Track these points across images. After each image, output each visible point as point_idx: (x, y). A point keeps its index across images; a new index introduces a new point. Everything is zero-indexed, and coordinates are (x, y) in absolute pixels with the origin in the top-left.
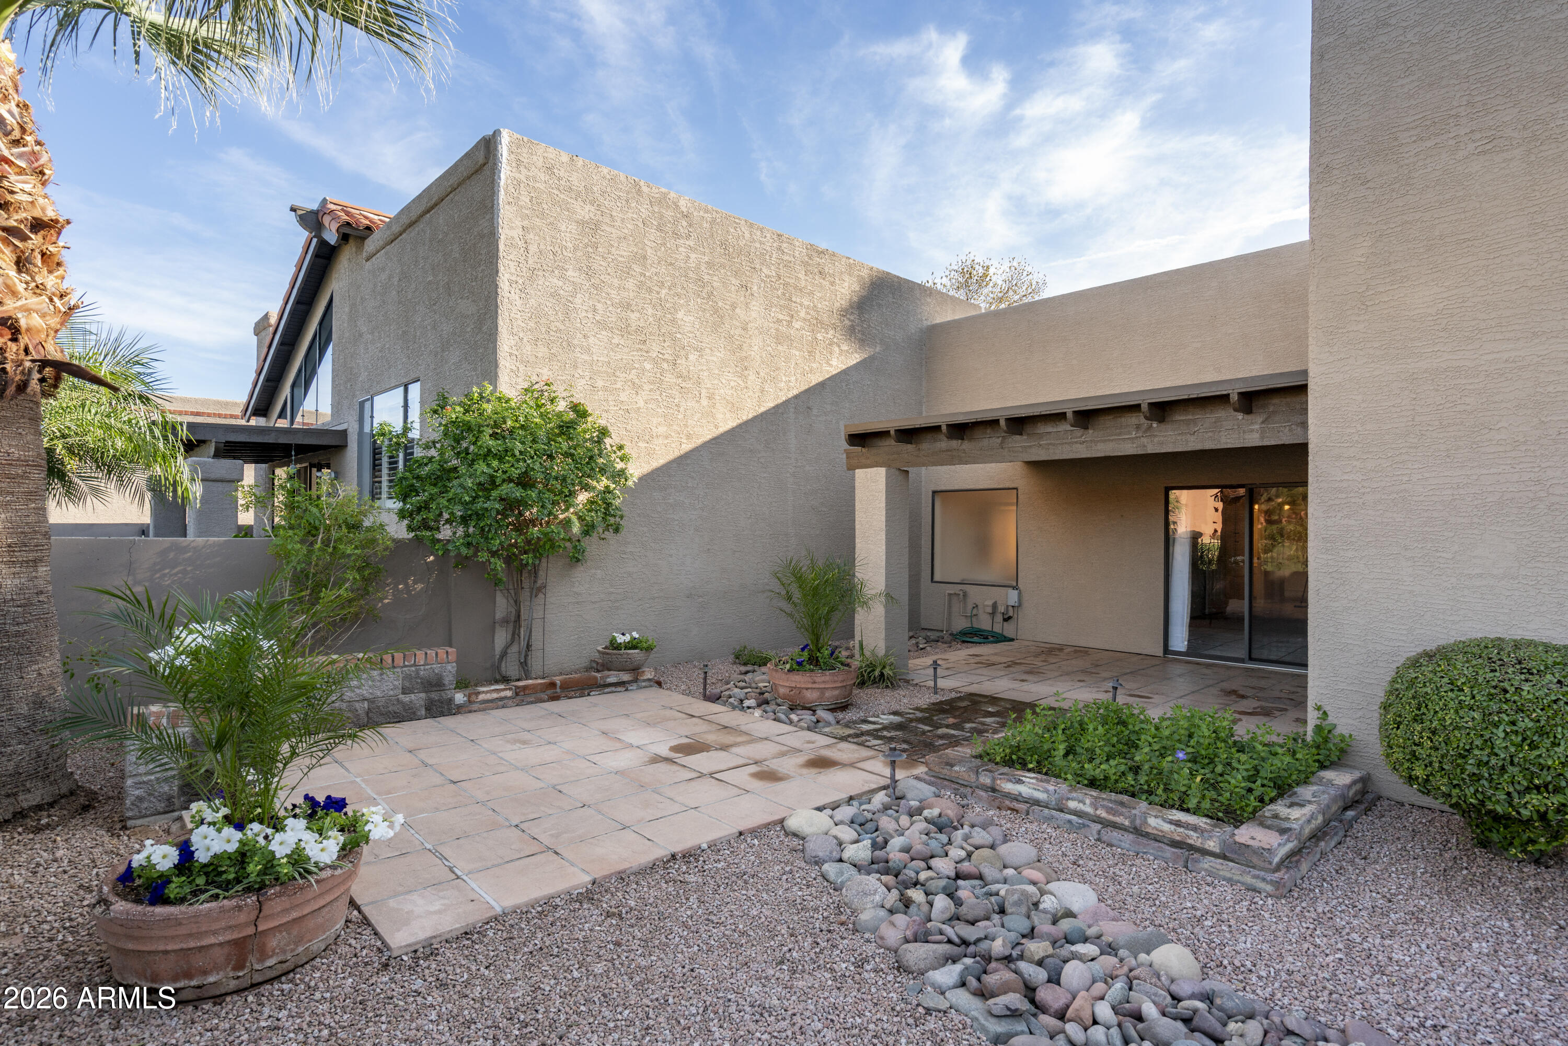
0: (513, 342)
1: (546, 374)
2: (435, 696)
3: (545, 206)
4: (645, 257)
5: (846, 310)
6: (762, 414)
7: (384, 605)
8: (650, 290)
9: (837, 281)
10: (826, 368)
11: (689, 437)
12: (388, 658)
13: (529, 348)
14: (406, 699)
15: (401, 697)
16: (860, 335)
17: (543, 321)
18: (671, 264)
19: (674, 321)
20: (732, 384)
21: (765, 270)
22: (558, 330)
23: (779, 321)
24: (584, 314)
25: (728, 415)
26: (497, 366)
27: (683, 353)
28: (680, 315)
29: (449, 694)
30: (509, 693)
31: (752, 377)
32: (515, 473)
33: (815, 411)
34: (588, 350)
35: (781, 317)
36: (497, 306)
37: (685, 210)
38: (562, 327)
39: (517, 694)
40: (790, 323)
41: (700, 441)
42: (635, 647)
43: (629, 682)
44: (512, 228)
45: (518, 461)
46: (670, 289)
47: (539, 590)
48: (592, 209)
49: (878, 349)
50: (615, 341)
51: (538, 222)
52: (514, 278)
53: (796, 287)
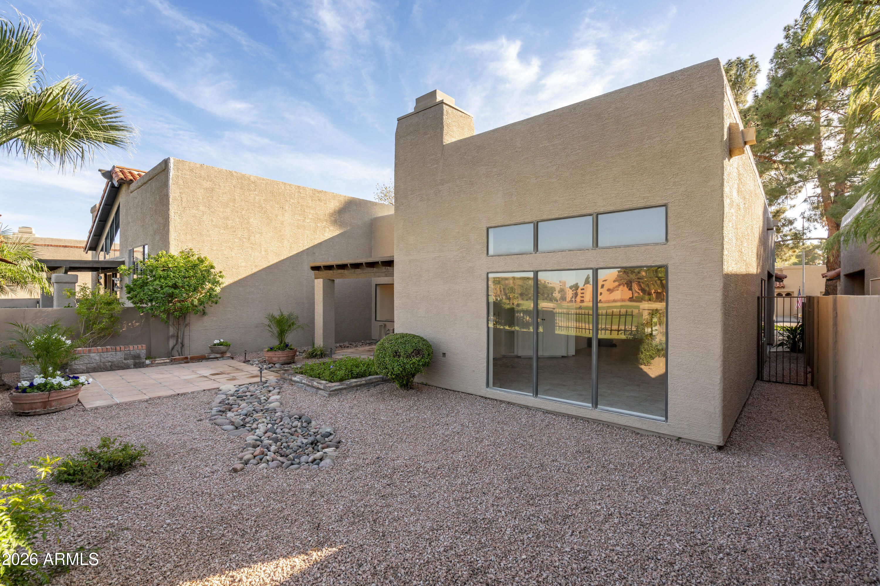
0: (176, 235)
1: (190, 246)
2: (137, 361)
3: (189, 184)
4: (235, 200)
5: (332, 214)
6: (291, 257)
7: (123, 331)
8: (237, 212)
9: (328, 202)
10: (322, 237)
11: (256, 266)
12: (118, 348)
13: (183, 236)
14: (126, 362)
15: (124, 361)
16: (339, 223)
17: (189, 226)
18: (247, 201)
19: (248, 223)
20: (276, 245)
21: (292, 201)
22: (196, 229)
23: (299, 220)
24: (207, 222)
25: (274, 257)
26: (169, 244)
27: (252, 235)
28: (251, 220)
29: (144, 360)
30: (168, 361)
31: (286, 242)
32: (170, 284)
33: (317, 254)
34: (209, 236)
35: (300, 218)
36: (169, 222)
37: (253, 180)
38: (198, 228)
39: (172, 361)
40: (304, 221)
41: (261, 268)
42: (221, 345)
43: (219, 358)
44: (175, 193)
45: (172, 279)
46: (246, 211)
47: (186, 325)
48: (211, 183)
49: (348, 228)
50: (222, 232)
51: (186, 190)
52: (176, 211)
53: (307, 206)
